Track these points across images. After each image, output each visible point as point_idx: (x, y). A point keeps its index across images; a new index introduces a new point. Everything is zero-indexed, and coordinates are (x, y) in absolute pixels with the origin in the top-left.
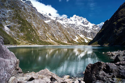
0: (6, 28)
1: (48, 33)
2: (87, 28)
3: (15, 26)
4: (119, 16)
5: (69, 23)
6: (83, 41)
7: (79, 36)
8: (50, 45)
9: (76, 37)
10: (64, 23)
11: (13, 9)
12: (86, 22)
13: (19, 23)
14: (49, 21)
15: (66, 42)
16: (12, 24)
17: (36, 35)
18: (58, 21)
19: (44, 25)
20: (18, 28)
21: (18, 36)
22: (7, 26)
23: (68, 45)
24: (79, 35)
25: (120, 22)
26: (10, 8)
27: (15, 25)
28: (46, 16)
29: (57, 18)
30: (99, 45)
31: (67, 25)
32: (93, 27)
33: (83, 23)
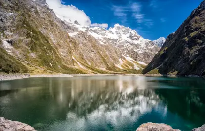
0: (6, 44)
1: (74, 53)
2: (137, 46)
3: (20, 41)
4: (192, 28)
5: (108, 37)
6: (131, 68)
7: (124, 59)
8: (79, 75)
9: (120, 60)
10: (100, 37)
11: (17, 11)
12: (135, 36)
13: (28, 35)
14: (76, 33)
15: (104, 69)
16: (16, 37)
17: (57, 57)
18: (90, 33)
19: (68, 40)
20: (27, 44)
21: (27, 58)
22: (8, 41)
23: (108, 75)
24: (125, 57)
25: (195, 37)
26: (12, 10)
27: (22, 38)
28: (70, 25)
29: (88, 28)
30: (160, 75)
31: (104, 41)
32: (147, 44)
33: (131, 37)
